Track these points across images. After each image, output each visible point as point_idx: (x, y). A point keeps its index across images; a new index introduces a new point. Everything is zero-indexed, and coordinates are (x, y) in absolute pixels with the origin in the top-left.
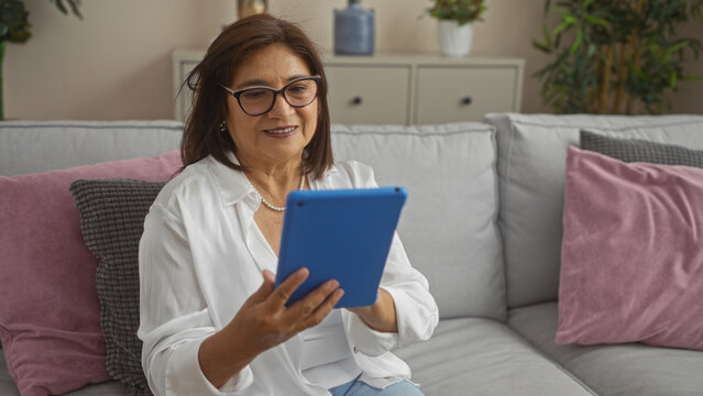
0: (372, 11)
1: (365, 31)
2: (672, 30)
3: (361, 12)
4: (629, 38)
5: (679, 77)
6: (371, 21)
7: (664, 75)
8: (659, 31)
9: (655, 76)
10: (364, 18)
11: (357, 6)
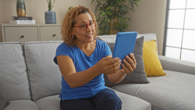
0: (55, 12)
1: (53, 17)
2: (124, 16)
3: (52, 12)
4: (115, 18)
5: (128, 26)
6: (55, 14)
7: (125, 26)
8: (121, 16)
9: (122, 26)
10: (53, 14)
11: (51, 11)
